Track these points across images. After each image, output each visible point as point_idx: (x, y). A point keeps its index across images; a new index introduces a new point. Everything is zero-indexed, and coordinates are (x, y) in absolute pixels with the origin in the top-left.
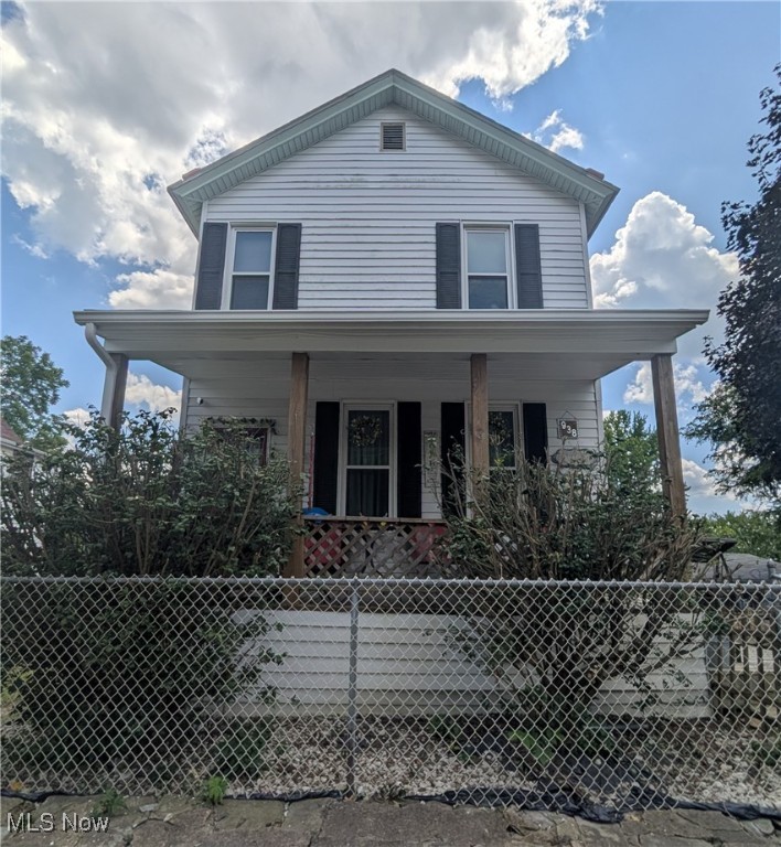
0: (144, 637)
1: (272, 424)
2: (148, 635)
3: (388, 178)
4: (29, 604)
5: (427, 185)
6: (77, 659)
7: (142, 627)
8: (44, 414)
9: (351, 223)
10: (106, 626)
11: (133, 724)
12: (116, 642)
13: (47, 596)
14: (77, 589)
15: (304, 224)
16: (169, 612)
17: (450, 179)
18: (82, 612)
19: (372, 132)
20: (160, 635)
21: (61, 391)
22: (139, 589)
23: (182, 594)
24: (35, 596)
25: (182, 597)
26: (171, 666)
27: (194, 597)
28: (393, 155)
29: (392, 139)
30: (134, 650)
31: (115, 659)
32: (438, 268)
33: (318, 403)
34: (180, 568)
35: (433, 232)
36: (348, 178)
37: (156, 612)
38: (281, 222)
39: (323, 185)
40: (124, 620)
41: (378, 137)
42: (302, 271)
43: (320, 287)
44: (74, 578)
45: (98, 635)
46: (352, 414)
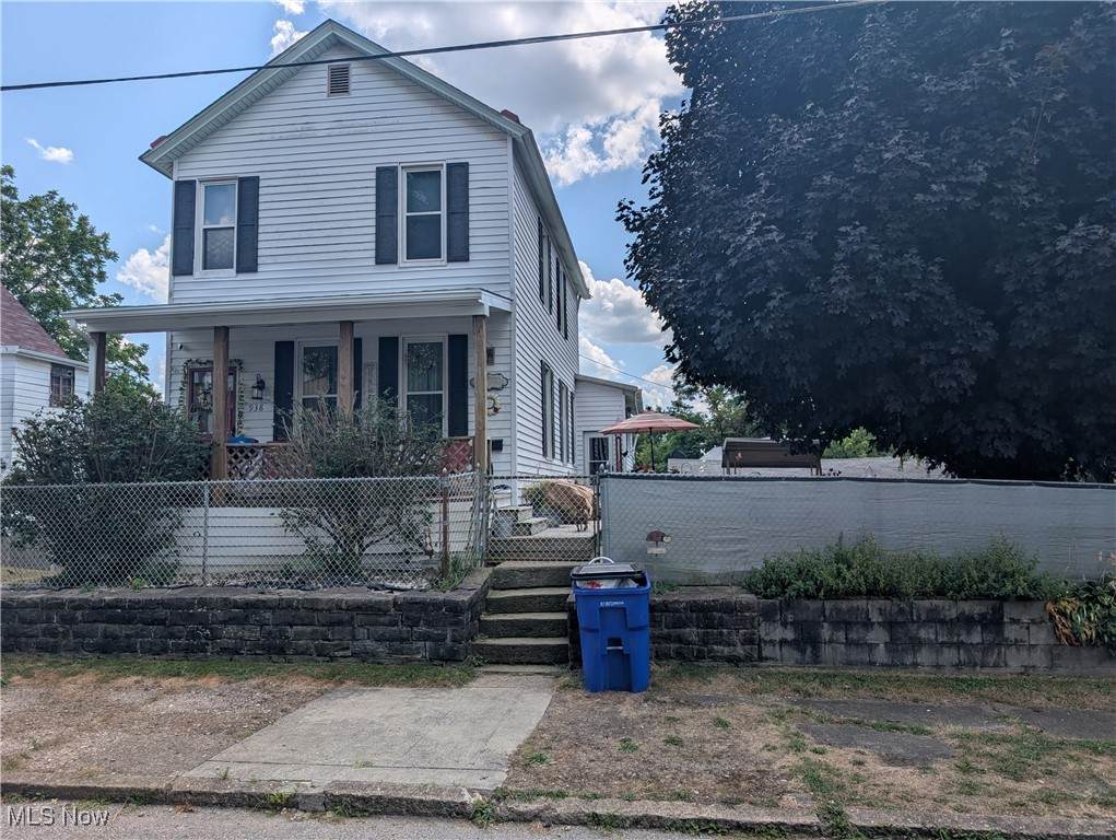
0: (102, 514)
1: (240, 362)
2: (104, 513)
3: (334, 125)
4: (46, 499)
5: (370, 129)
6: (72, 525)
7: (101, 509)
8: (91, 296)
9: (302, 173)
10: (84, 509)
11: (100, 556)
12: (89, 517)
13: (54, 495)
14: (68, 491)
15: (262, 176)
16: (113, 501)
17: (390, 121)
18: (72, 502)
19: (320, 76)
20: (110, 512)
21: (108, 265)
22: (98, 489)
23: (118, 492)
24: (49, 495)
25: (120, 493)
26: (116, 528)
27: (126, 493)
28: (340, 100)
29: (339, 84)
30: (98, 521)
31: (89, 525)
32: (377, 211)
33: (277, 343)
34: (116, 478)
35: (373, 176)
36: (299, 127)
37: (107, 501)
38: (241, 176)
39: (277, 136)
40: (92, 506)
41: (325, 81)
42: (261, 222)
43: (277, 236)
44: (67, 485)
45: (80, 513)
46: (307, 351)
